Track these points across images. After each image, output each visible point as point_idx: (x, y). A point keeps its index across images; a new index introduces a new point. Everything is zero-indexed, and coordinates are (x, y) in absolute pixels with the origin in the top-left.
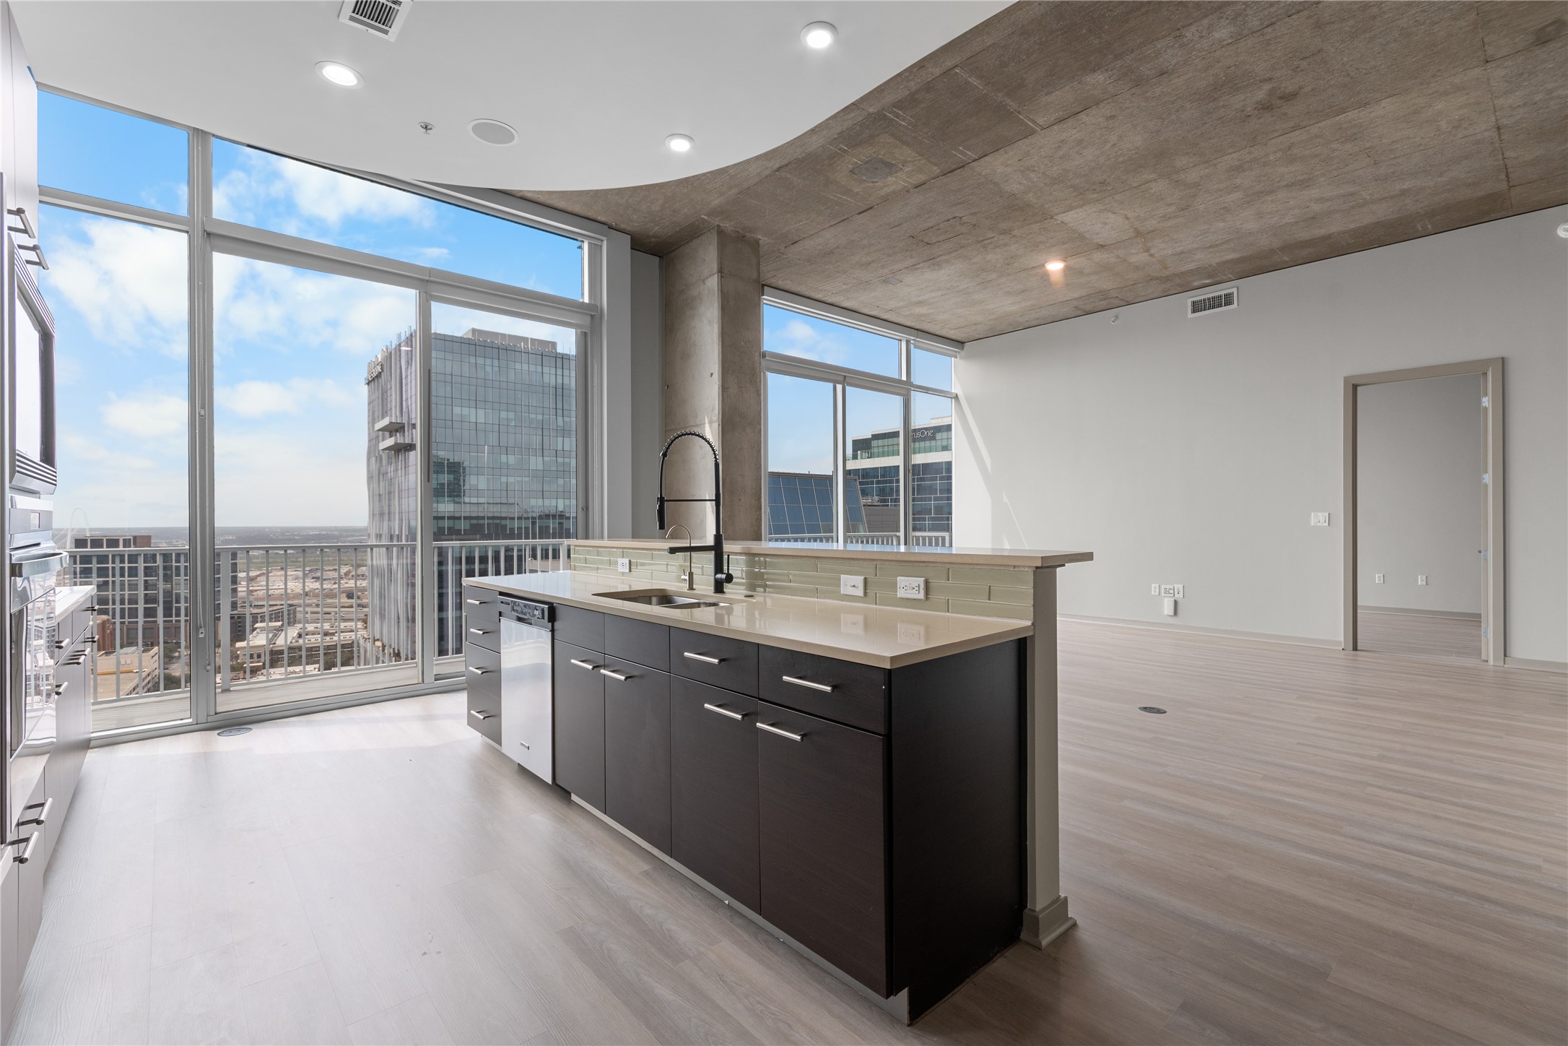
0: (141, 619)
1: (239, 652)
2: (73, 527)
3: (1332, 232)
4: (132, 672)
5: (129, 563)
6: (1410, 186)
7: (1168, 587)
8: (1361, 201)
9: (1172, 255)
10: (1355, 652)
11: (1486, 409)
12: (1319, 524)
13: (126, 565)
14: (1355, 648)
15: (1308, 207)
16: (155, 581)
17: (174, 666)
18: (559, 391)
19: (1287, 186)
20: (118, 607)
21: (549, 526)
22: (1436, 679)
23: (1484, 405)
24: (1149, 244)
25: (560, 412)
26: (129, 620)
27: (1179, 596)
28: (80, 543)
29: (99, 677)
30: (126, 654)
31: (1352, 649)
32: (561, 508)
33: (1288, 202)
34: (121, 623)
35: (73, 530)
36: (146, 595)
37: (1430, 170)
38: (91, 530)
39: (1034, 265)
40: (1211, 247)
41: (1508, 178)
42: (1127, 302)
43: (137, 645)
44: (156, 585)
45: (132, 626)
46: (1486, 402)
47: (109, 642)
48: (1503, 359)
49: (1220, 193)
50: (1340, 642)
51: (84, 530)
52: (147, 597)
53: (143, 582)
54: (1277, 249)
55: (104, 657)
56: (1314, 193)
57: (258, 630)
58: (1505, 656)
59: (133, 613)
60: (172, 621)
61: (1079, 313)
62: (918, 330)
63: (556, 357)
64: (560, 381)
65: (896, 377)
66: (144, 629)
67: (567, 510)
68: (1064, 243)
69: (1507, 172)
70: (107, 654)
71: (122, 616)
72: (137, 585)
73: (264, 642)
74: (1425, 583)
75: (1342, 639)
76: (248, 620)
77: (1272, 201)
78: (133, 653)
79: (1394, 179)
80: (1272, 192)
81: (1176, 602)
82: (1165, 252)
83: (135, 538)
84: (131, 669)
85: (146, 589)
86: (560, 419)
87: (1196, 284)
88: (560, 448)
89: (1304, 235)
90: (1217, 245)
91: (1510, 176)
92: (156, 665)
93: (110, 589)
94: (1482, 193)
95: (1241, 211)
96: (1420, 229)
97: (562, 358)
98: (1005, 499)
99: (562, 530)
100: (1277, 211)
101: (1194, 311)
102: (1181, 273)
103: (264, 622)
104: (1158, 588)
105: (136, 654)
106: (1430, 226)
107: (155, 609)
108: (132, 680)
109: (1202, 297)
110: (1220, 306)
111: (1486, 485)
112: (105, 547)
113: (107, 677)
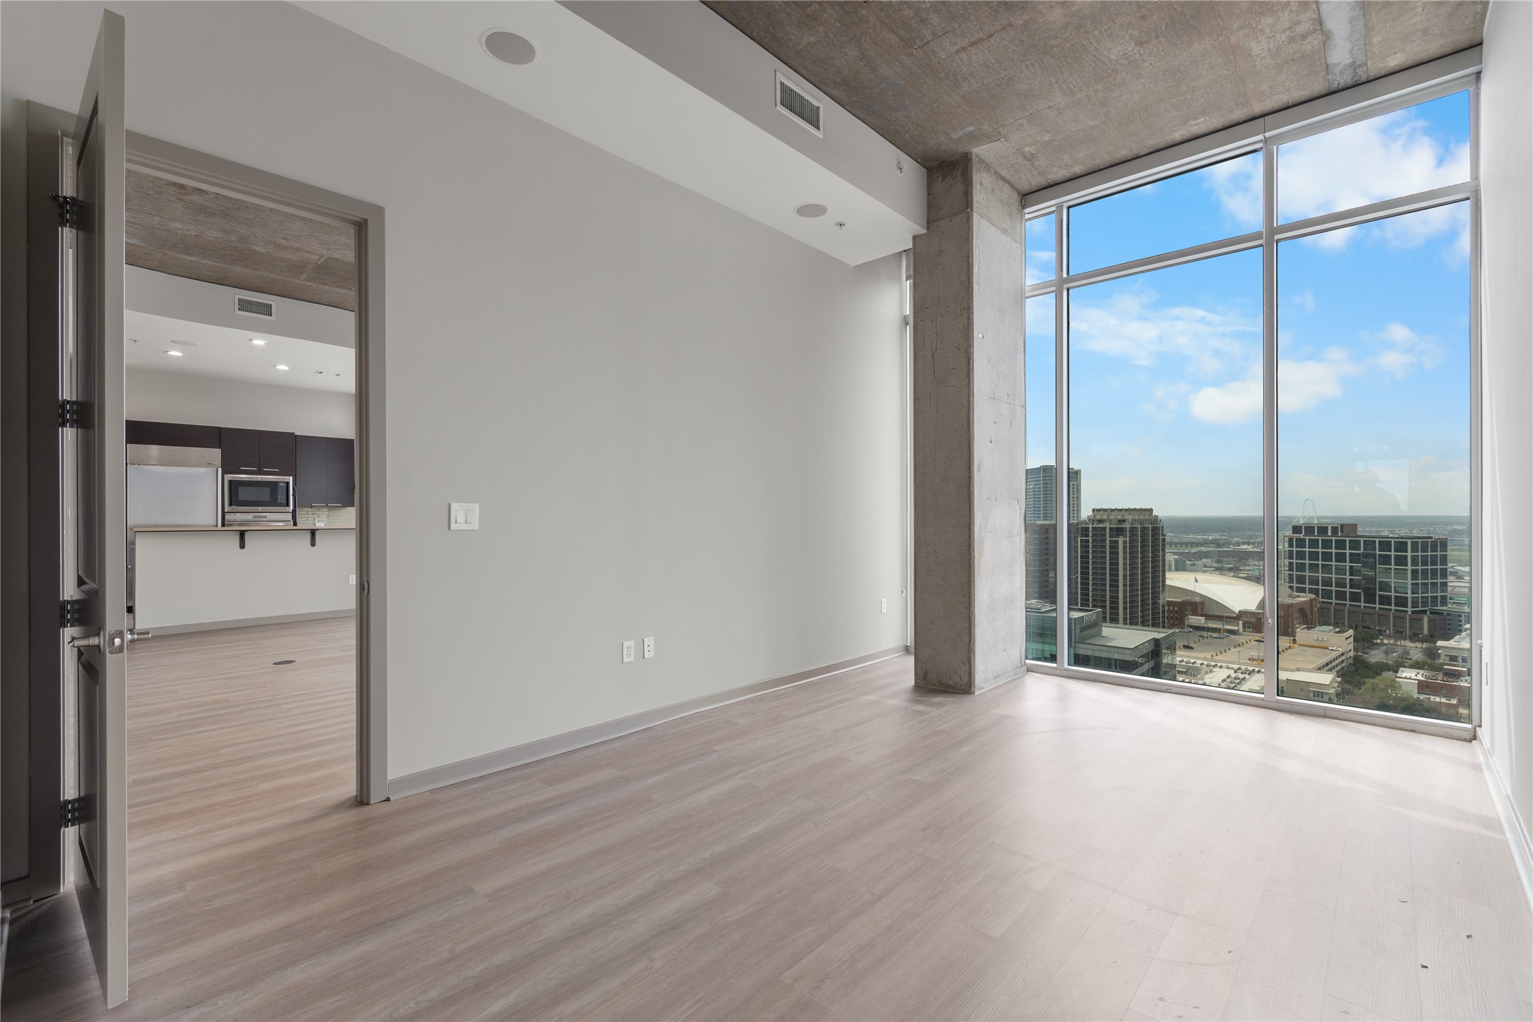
0: (1345, 602)
1: (1440, 651)
2: (1304, 515)
4: (1328, 649)
5: (1350, 550)
13: (1348, 551)
16: (1359, 568)
17: (1374, 652)
20: (1326, 588)
28: (1296, 529)
29: (1301, 648)
30: (1324, 631)
35: (1304, 517)
36: (1351, 580)
44: (1360, 571)
51: (1313, 517)
52: (1352, 583)
53: (1348, 568)
55: (1305, 631)
60: (1375, 608)
66: (1350, 612)
70: (1308, 628)
76: (1462, 618)
78: (1330, 632)
83: (1342, 526)
84: (1327, 645)
85: (1352, 574)
92: (1351, 647)
105: (1332, 634)
107: (1360, 595)
108: (1326, 656)
112: (1316, 534)
113: (1307, 648)
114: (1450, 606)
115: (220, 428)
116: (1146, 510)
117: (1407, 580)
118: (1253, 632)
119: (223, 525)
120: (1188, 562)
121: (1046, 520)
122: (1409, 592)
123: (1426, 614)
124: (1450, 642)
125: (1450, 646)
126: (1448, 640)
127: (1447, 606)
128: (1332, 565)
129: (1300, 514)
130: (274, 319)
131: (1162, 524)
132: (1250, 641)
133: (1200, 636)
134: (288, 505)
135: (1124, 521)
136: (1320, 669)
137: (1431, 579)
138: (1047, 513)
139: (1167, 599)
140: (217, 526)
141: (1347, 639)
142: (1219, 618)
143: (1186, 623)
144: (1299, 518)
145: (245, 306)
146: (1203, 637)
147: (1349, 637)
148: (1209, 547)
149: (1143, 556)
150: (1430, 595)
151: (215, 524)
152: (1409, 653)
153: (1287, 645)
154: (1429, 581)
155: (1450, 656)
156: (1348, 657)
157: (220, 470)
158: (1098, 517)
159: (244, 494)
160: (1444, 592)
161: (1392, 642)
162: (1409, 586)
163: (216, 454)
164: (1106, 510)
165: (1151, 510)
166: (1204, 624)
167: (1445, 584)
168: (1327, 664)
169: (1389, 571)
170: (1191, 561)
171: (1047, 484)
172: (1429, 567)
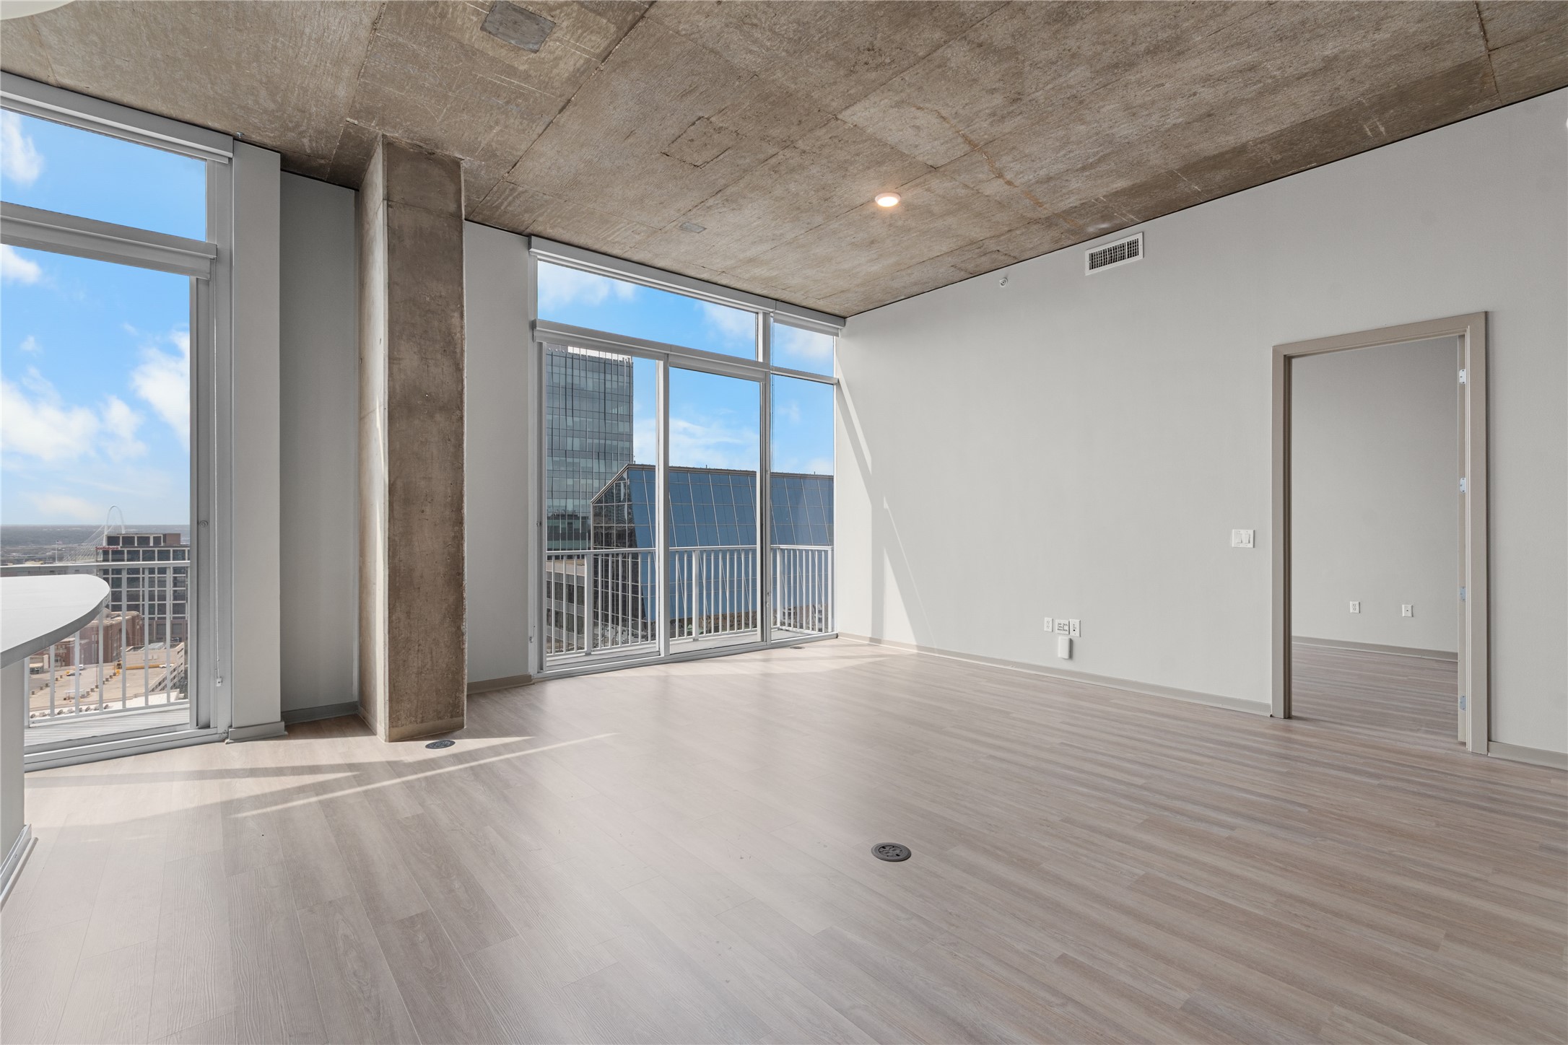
0: (169, 616)
2: (109, 524)
3: (1244, 140)
6: (1335, 51)
7: (1062, 622)
8: (1270, 81)
9: (1037, 182)
10: (1288, 722)
11: (1463, 386)
12: (1241, 545)
14: (1288, 716)
15: (1195, 94)
16: (183, 578)
18: (569, 392)
19: (1148, 52)
20: (147, 603)
21: (559, 526)
22: (1376, 782)
23: (1461, 380)
24: (997, 165)
25: (569, 412)
26: (159, 616)
27: (1075, 635)
29: (128, 672)
30: (154, 649)
31: (1282, 715)
32: (570, 508)
33: (1163, 85)
34: (150, 619)
35: (109, 527)
36: (175, 591)
37: (1359, 16)
38: (126, 527)
39: (862, 201)
40: (1084, 169)
41: (1485, 33)
42: (1015, 257)
43: (165, 641)
44: (184, 582)
45: (161, 621)
46: (1464, 376)
47: (139, 638)
48: (1486, 313)
49: (1054, 68)
50: (1268, 706)
51: (120, 526)
52: (176, 594)
53: (172, 579)
54: (1178, 170)
56: (1193, 66)
58: (1489, 740)
59: (162, 609)
61: (963, 274)
62: (776, 300)
63: (566, 357)
64: (569, 380)
65: (753, 358)
66: (173, 625)
67: (576, 509)
68: (880, 164)
69: (1481, 20)
70: (135, 649)
71: (151, 612)
72: (165, 581)
74: (1410, 615)
75: (1270, 702)
77: (1139, 83)
78: (160, 648)
79: (1307, 35)
80: (1131, 65)
81: (1071, 642)
82: (1026, 178)
83: (165, 536)
84: (158, 663)
85: (175, 585)
86: (570, 419)
87: (1091, 230)
88: (569, 448)
89: (1208, 146)
90: (1092, 166)
91: (1488, 27)
93: (141, 586)
94: (1448, 64)
95: (1101, 104)
96: (1369, 133)
97: (572, 358)
98: (886, 506)
99: (572, 530)
100: (1153, 102)
101: (1092, 267)
102: (1064, 212)
104: (1051, 622)
106: (1382, 129)
107: (183, 605)
108: (157, 675)
109: (1101, 248)
110: (1123, 258)
111: (1463, 494)
112: (136, 545)
118: (61, 666)
129: (104, 523)
132: (61, 677)
136: (153, 690)
141: (178, 652)
144: (104, 528)
153: (111, 672)
168: (160, 684)
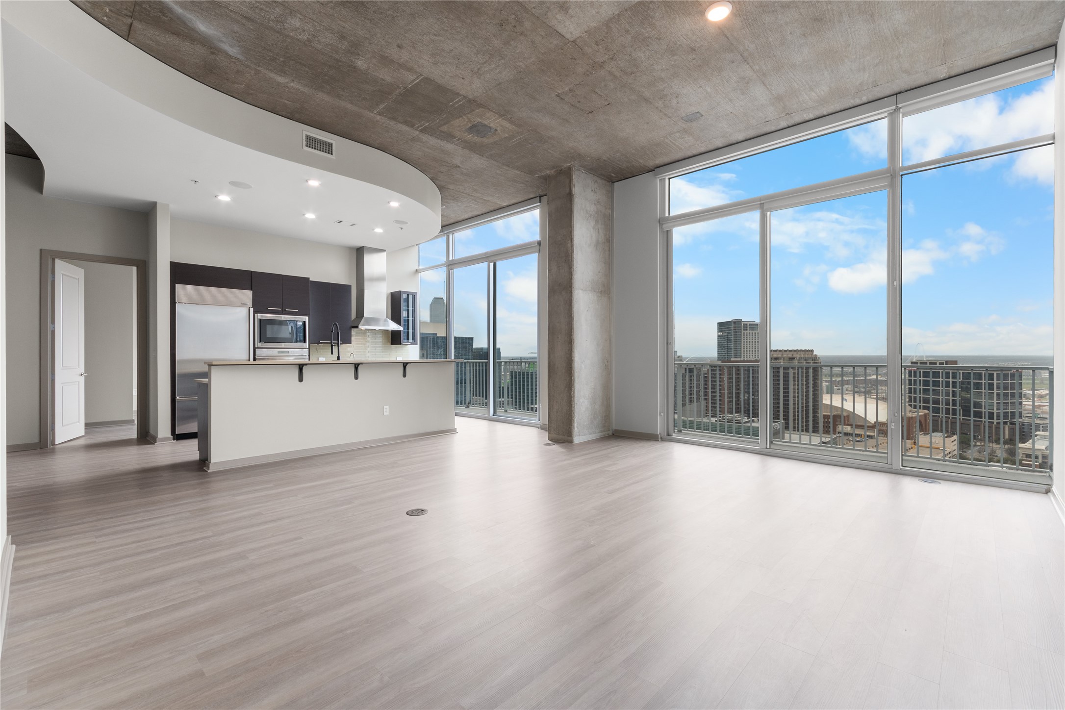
1: (1018, 451)
4: (939, 449)
5: (952, 379)
13: (951, 380)
17: (970, 451)
28: (914, 364)
55: (922, 436)
57: (1038, 437)
60: (971, 420)
73: (1043, 447)
76: (1033, 428)
92: (955, 447)
103: (1047, 431)
105: (942, 438)
113: (924, 449)
114: (1024, 419)
115: (251, 271)
116: (809, 351)
117: (993, 400)
119: (255, 359)
120: (835, 388)
121: (736, 358)
122: (995, 409)
123: (1007, 424)
124: (1025, 444)
125: (1026, 447)
126: (1025, 443)
127: (1022, 419)
128: (939, 389)
130: (335, 158)
131: (820, 360)
133: (847, 440)
134: (305, 342)
135: (794, 358)
137: (1011, 400)
138: (736, 353)
139: (824, 413)
140: (249, 360)
142: (861, 427)
143: (837, 431)
145: (312, 142)
146: (850, 440)
147: (954, 441)
148: (849, 377)
149: (807, 383)
150: (1009, 411)
151: (248, 358)
152: (995, 452)
154: (1009, 401)
155: (1026, 454)
156: (953, 455)
157: (252, 309)
158: (775, 356)
159: (270, 332)
160: (1020, 409)
161: (983, 444)
162: (995, 405)
163: (247, 295)
164: (780, 351)
165: (812, 351)
166: (850, 431)
167: (1021, 403)
169: (981, 394)
170: (837, 386)
171: (736, 332)
172: (1009, 391)
